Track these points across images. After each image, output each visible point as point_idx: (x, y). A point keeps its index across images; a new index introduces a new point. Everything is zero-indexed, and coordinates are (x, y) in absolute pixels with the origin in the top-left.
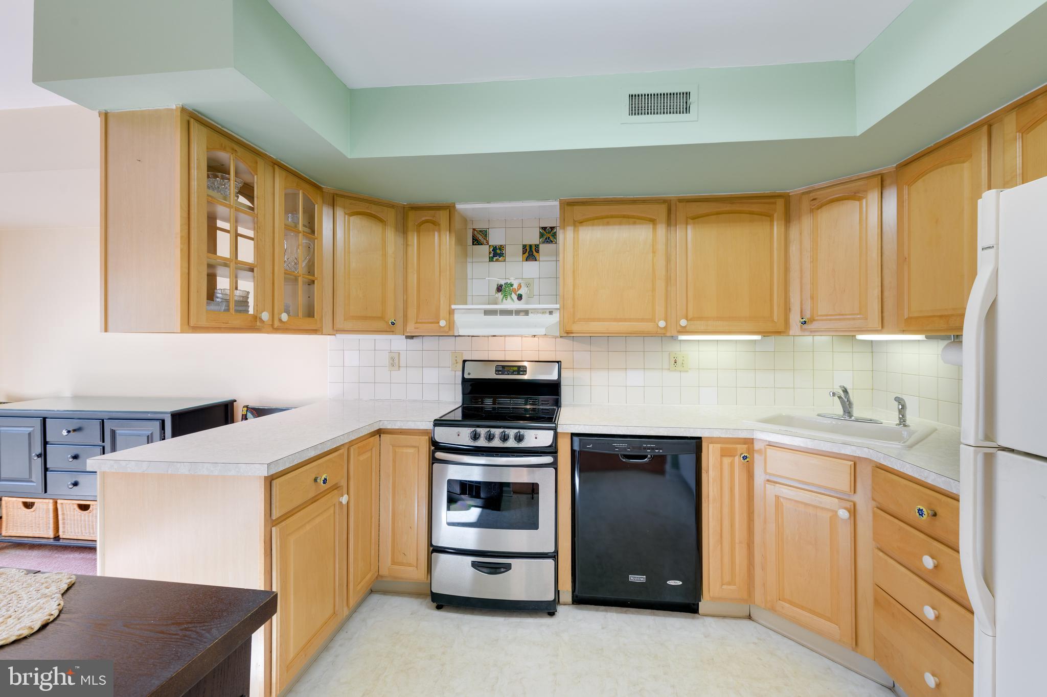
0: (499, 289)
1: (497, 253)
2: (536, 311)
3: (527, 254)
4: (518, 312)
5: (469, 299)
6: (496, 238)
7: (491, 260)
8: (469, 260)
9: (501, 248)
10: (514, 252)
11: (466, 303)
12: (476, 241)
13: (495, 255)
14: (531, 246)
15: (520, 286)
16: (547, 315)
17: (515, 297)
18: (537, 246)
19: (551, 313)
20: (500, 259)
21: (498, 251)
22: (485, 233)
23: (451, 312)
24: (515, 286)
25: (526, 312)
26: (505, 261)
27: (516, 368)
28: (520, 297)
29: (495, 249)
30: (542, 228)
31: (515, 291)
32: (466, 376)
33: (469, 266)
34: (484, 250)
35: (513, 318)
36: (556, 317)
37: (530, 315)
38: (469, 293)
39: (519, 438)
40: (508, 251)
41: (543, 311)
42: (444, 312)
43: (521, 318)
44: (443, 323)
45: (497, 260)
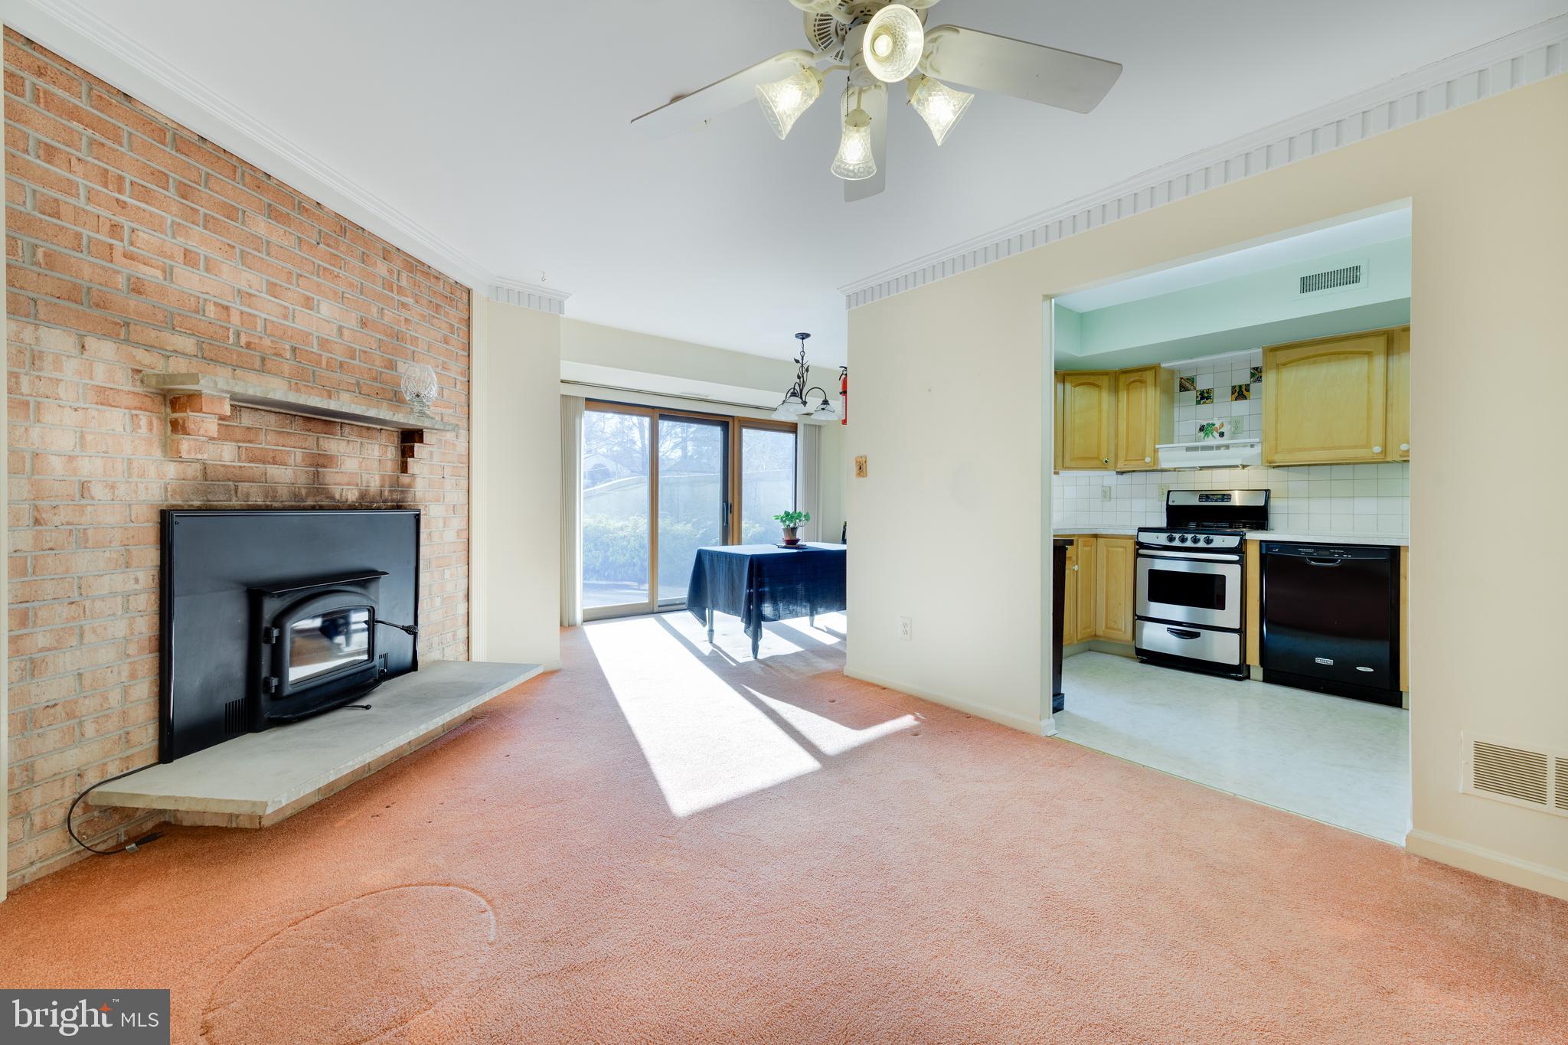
0: (1202, 429)
1: (1205, 397)
2: (1236, 445)
3: (1236, 394)
4: (1218, 447)
5: (1176, 439)
6: (1202, 384)
7: (1198, 403)
8: (1175, 405)
9: (1209, 391)
10: (1222, 394)
11: (1173, 443)
12: (1183, 388)
13: (1202, 398)
14: (1240, 387)
15: (1222, 425)
16: (1249, 448)
17: (1216, 434)
18: (1247, 387)
19: (1252, 446)
20: (1207, 401)
21: (1206, 395)
22: (1192, 380)
23: (1156, 451)
24: (1217, 425)
25: (1227, 447)
26: (1212, 402)
27: (1220, 497)
28: (1222, 435)
29: (1202, 393)
30: (1254, 368)
31: (1217, 430)
32: (1170, 503)
33: (1176, 410)
34: (1192, 395)
35: (1214, 452)
36: (1257, 449)
37: (1231, 449)
38: (1176, 433)
39: (1209, 541)
40: (1216, 394)
41: (1245, 445)
42: (1149, 450)
43: (1223, 451)
44: (1148, 460)
45: (1204, 403)
